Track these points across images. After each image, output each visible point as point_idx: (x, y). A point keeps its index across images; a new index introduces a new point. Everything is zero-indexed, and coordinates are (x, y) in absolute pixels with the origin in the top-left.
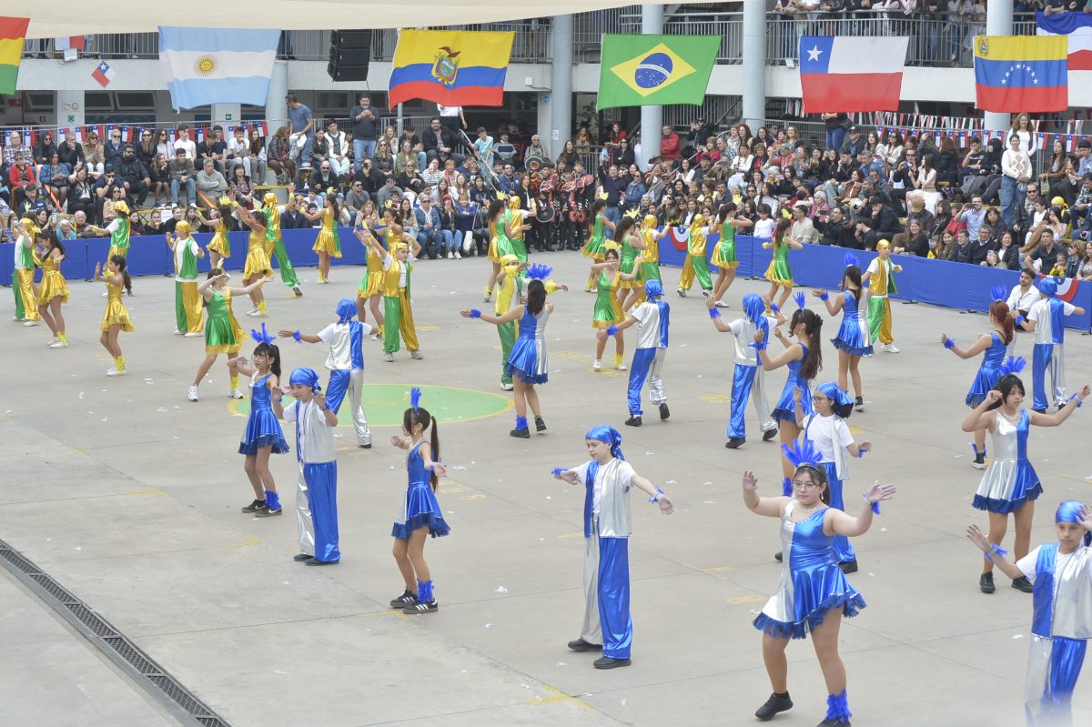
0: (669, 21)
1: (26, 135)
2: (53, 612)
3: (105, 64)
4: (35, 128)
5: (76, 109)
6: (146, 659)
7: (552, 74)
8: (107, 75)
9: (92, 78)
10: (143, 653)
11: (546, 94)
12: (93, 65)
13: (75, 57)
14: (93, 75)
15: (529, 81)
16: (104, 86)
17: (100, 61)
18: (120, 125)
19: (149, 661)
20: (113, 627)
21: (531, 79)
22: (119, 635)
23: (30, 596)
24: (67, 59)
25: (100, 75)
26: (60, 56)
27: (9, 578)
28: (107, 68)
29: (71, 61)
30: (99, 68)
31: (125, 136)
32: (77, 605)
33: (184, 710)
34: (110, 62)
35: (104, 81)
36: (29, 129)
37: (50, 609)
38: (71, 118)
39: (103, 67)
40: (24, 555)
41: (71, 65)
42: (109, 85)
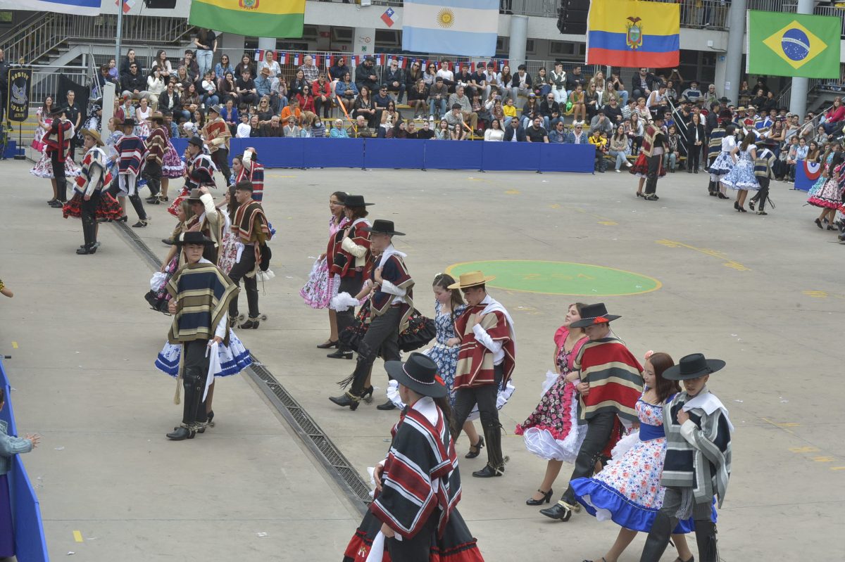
0: (819, 5)
1: (327, 58)
2: (277, 412)
4: (334, 54)
5: (368, 42)
6: (338, 454)
7: (728, 39)
8: (391, 18)
10: (336, 449)
11: (722, 54)
12: (385, 9)
13: (369, 4)
14: (382, 17)
15: (710, 43)
17: (387, 8)
18: (397, 55)
19: (340, 456)
20: (319, 428)
21: (712, 42)
22: (322, 434)
23: (263, 400)
24: (363, 4)
25: (386, 18)
26: (358, 2)
27: (250, 384)
28: (393, 13)
29: (366, 6)
30: (387, 12)
31: (400, 64)
32: (297, 409)
33: (355, 495)
34: (393, 8)
35: (389, 22)
36: (329, 54)
37: (275, 411)
38: (364, 49)
39: (390, 12)
40: (267, 368)
41: (366, 9)
42: (393, 25)
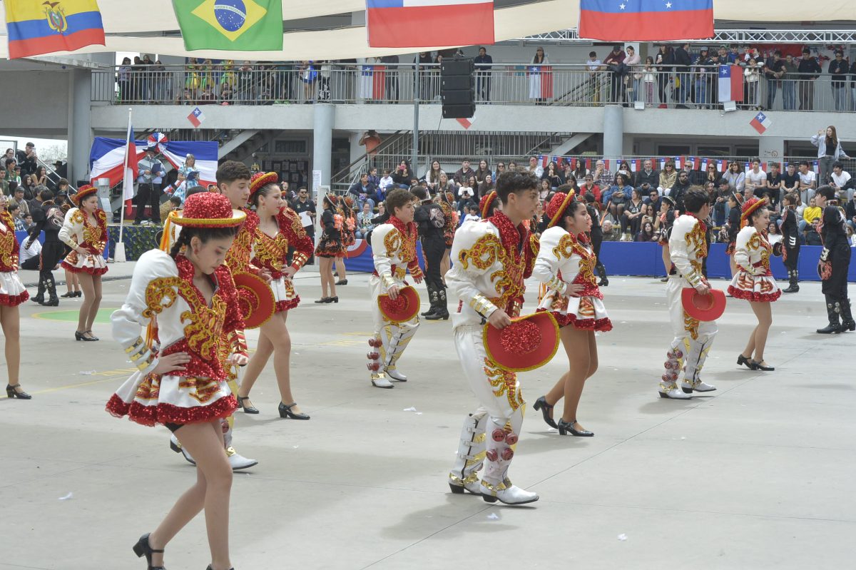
3: (762, 115)
5: (775, 156)
8: (764, 123)
9: (750, 126)
12: (750, 115)
13: (734, 108)
14: (751, 124)
16: (761, 133)
17: (758, 112)
24: (726, 109)
25: (757, 124)
26: (721, 107)
28: (764, 118)
29: (731, 112)
30: (757, 118)
34: (765, 113)
35: (760, 128)
41: (732, 115)
42: (765, 132)
